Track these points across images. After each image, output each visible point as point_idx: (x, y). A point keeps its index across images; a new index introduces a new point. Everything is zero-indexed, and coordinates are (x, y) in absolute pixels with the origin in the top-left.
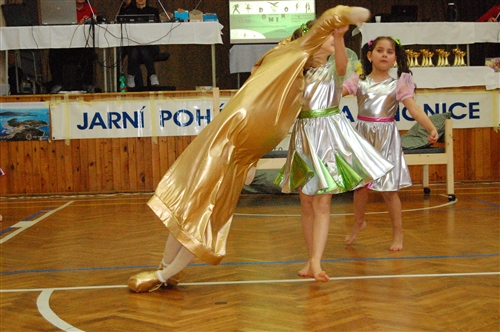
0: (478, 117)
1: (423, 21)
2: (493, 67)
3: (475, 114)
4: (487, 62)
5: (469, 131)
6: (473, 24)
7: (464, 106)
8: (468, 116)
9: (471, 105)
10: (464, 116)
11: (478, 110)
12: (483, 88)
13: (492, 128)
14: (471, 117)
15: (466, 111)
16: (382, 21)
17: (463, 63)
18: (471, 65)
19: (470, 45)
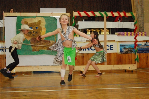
0: (113, 50)
1: (97, 21)
2: (117, 35)
3: (112, 49)
4: (116, 33)
5: (110, 54)
6: (112, 22)
7: (109, 46)
8: (110, 49)
9: (111, 46)
10: (109, 49)
11: (113, 48)
12: (114, 41)
13: (117, 53)
14: (111, 49)
15: (109, 48)
16: (85, 21)
17: (108, 33)
18: (111, 34)
19: (111, 29)
